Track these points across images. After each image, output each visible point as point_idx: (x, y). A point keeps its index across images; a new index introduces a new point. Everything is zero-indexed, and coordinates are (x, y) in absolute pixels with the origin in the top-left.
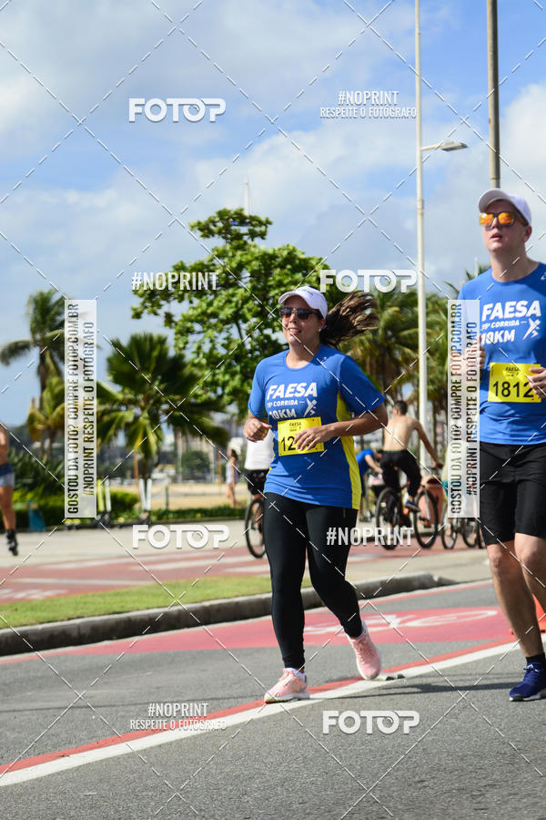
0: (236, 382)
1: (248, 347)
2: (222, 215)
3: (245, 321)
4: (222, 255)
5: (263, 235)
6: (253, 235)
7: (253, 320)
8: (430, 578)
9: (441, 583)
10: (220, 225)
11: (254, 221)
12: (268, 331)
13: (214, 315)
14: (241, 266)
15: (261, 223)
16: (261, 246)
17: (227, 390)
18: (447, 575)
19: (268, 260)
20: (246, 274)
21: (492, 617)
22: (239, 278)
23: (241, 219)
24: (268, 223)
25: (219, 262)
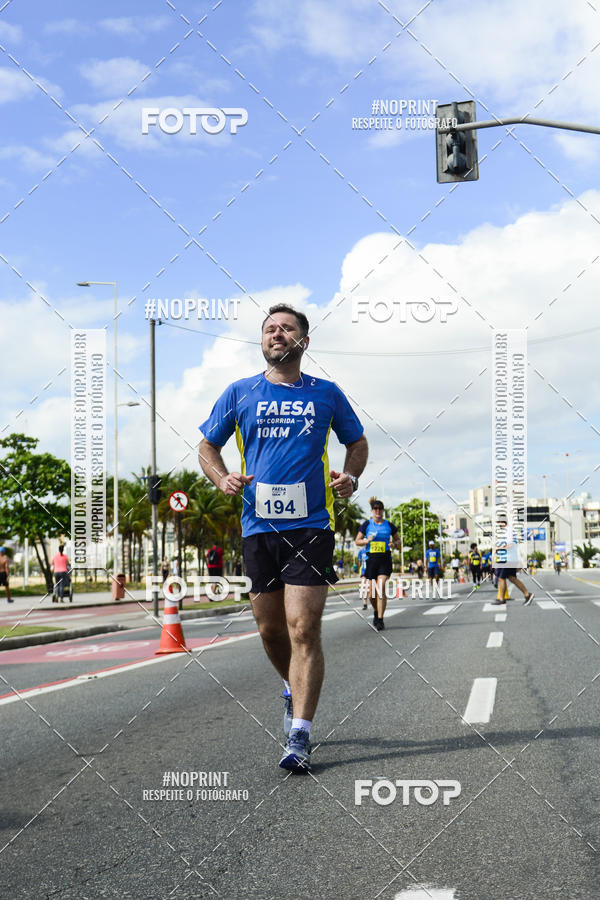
0: (18, 524)
1: (25, 505)
2: (14, 437)
3: (24, 492)
4: (11, 457)
5: (34, 447)
6: (29, 447)
7: (28, 492)
8: (117, 627)
9: (122, 629)
10: (12, 441)
11: (30, 440)
12: (36, 497)
13: (7, 488)
14: (22, 463)
15: (33, 441)
16: (34, 452)
17: (14, 528)
18: (125, 625)
19: (37, 461)
20: (24, 468)
21: (146, 646)
22: (20, 469)
23: (23, 438)
24: (37, 440)
25: (9, 461)
